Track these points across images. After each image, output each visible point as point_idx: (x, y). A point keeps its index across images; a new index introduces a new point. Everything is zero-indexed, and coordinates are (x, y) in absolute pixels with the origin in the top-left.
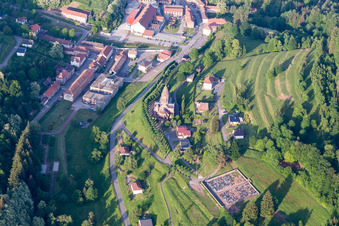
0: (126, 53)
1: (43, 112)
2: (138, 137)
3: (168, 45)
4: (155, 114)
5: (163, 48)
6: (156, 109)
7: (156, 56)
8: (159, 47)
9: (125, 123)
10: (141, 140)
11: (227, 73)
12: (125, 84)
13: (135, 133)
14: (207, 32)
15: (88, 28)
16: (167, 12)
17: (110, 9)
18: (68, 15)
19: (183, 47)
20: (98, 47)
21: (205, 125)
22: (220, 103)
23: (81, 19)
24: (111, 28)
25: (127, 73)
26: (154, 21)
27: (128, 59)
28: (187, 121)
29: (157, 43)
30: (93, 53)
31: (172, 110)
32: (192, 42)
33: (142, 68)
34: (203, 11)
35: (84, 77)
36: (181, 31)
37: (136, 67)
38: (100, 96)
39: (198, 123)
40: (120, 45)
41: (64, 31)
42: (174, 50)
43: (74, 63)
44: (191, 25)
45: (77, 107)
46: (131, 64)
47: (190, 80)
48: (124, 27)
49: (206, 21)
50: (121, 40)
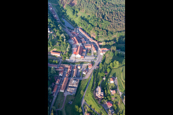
0: (77, 67)
1: (54, 99)
2: (93, 107)
3: (90, 61)
4: (97, 97)
5: (89, 63)
6: (97, 95)
7: (88, 66)
8: (87, 62)
9: (86, 101)
10: (94, 109)
11: (117, 75)
12: (80, 81)
13: (91, 106)
14: (102, 54)
15: (61, 58)
16: (86, 47)
17: (67, 50)
18: (53, 54)
19: (95, 61)
20: (67, 66)
21: (116, 100)
22: (118, 89)
23: (58, 55)
24: (69, 57)
25: (79, 76)
26: (83, 52)
27: (78, 69)
28: (109, 99)
29: (86, 61)
30: (66, 69)
31: (103, 95)
32: (98, 58)
33: (84, 73)
34: (98, 45)
35: (66, 81)
36: (92, 55)
37: (82, 73)
38: (73, 89)
39: (113, 99)
40: (74, 63)
41: (54, 61)
42: (93, 63)
43: (60, 75)
44: (95, 51)
45: (66, 94)
46: (80, 71)
47: (104, 79)
48: (73, 55)
49: (99, 49)
50: (74, 61)
